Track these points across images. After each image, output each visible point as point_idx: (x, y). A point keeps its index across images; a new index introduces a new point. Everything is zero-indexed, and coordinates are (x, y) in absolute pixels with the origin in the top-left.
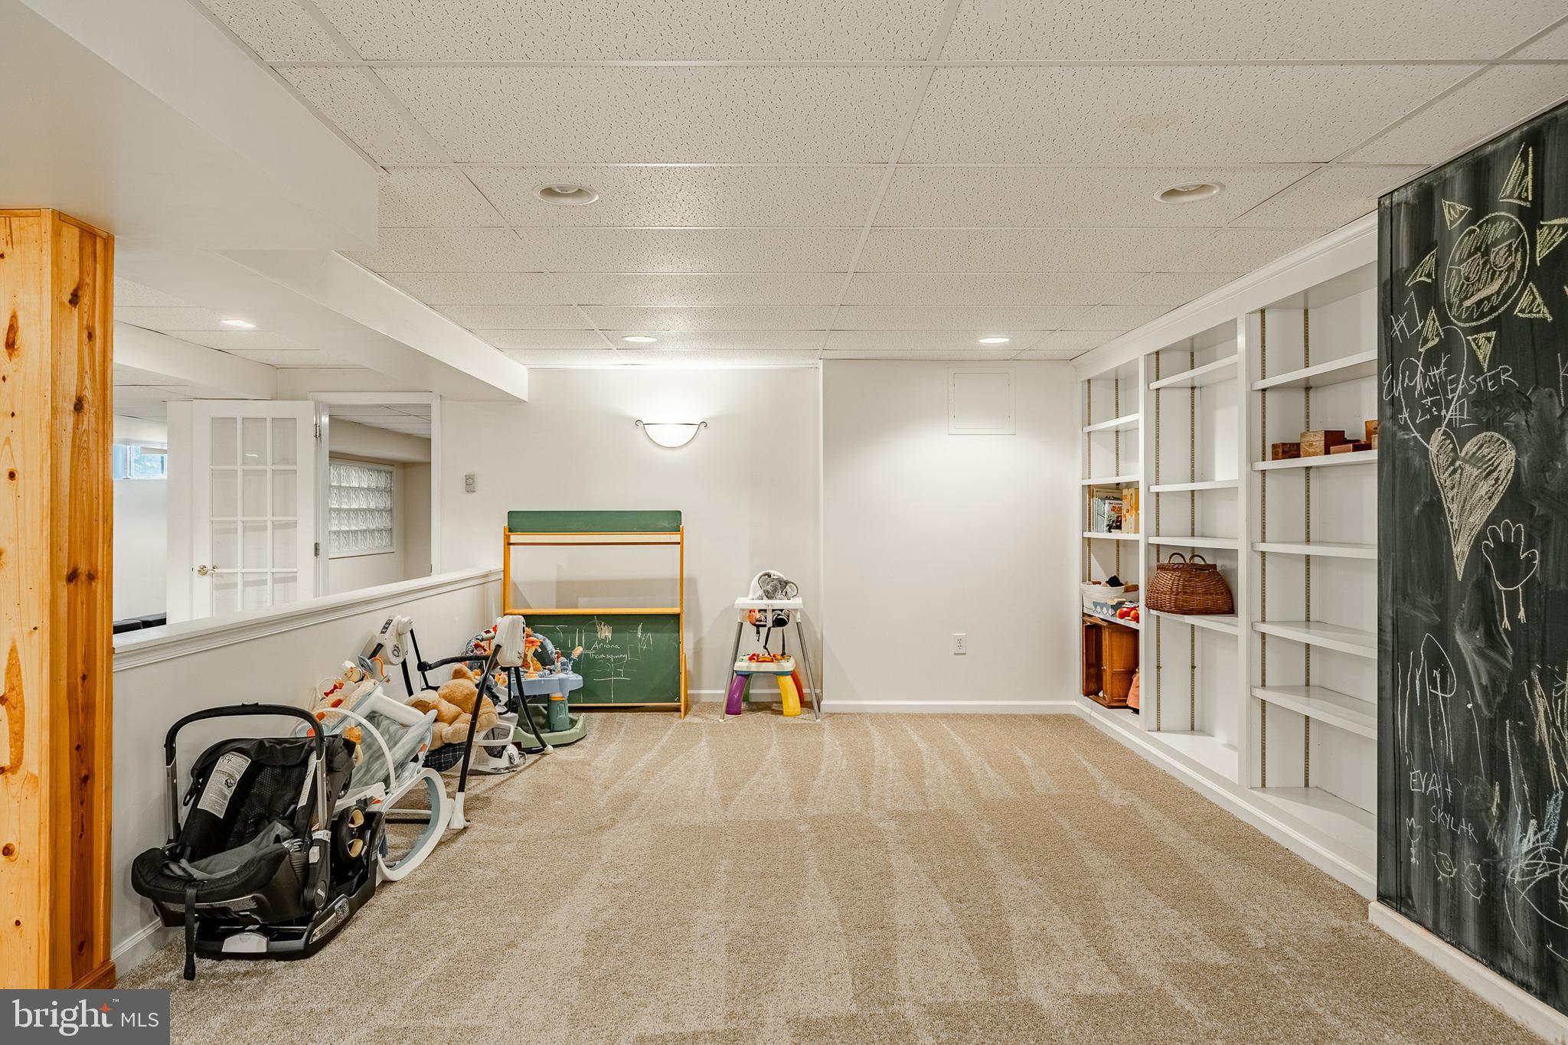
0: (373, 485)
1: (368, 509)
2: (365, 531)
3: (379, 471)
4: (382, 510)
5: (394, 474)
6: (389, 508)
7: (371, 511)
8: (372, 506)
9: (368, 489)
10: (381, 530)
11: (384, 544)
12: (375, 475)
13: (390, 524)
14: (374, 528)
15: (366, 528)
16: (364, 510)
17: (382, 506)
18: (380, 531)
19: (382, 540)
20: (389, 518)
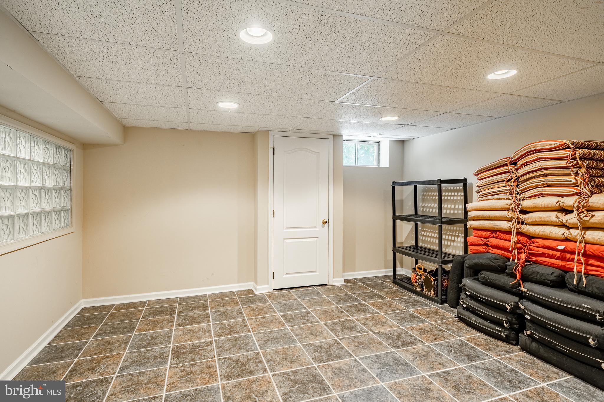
0: (51, 161)
1: (44, 188)
2: (38, 214)
3: (58, 147)
4: (60, 189)
5: (75, 152)
6: (69, 187)
7: (48, 190)
8: (49, 183)
9: (44, 164)
10: (60, 211)
11: (63, 224)
12: (52, 151)
13: (69, 203)
14: (51, 208)
15: (39, 210)
16: (38, 189)
17: (60, 185)
18: (57, 211)
19: (60, 221)
20: (68, 197)
